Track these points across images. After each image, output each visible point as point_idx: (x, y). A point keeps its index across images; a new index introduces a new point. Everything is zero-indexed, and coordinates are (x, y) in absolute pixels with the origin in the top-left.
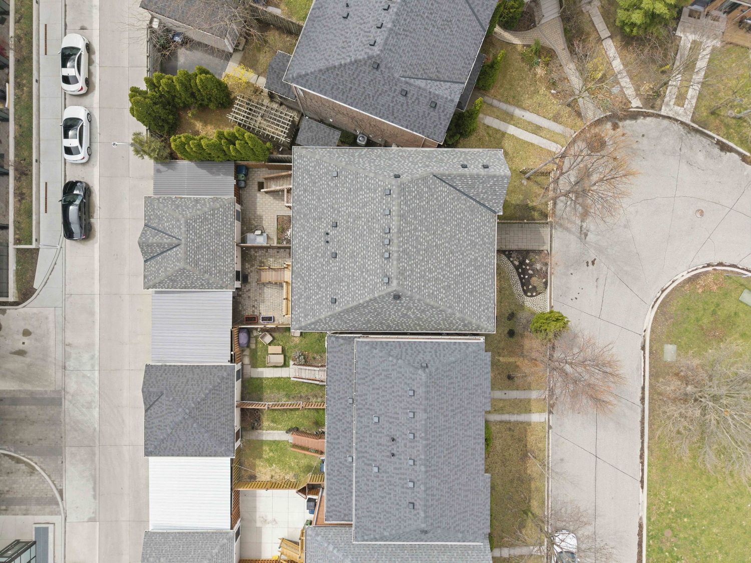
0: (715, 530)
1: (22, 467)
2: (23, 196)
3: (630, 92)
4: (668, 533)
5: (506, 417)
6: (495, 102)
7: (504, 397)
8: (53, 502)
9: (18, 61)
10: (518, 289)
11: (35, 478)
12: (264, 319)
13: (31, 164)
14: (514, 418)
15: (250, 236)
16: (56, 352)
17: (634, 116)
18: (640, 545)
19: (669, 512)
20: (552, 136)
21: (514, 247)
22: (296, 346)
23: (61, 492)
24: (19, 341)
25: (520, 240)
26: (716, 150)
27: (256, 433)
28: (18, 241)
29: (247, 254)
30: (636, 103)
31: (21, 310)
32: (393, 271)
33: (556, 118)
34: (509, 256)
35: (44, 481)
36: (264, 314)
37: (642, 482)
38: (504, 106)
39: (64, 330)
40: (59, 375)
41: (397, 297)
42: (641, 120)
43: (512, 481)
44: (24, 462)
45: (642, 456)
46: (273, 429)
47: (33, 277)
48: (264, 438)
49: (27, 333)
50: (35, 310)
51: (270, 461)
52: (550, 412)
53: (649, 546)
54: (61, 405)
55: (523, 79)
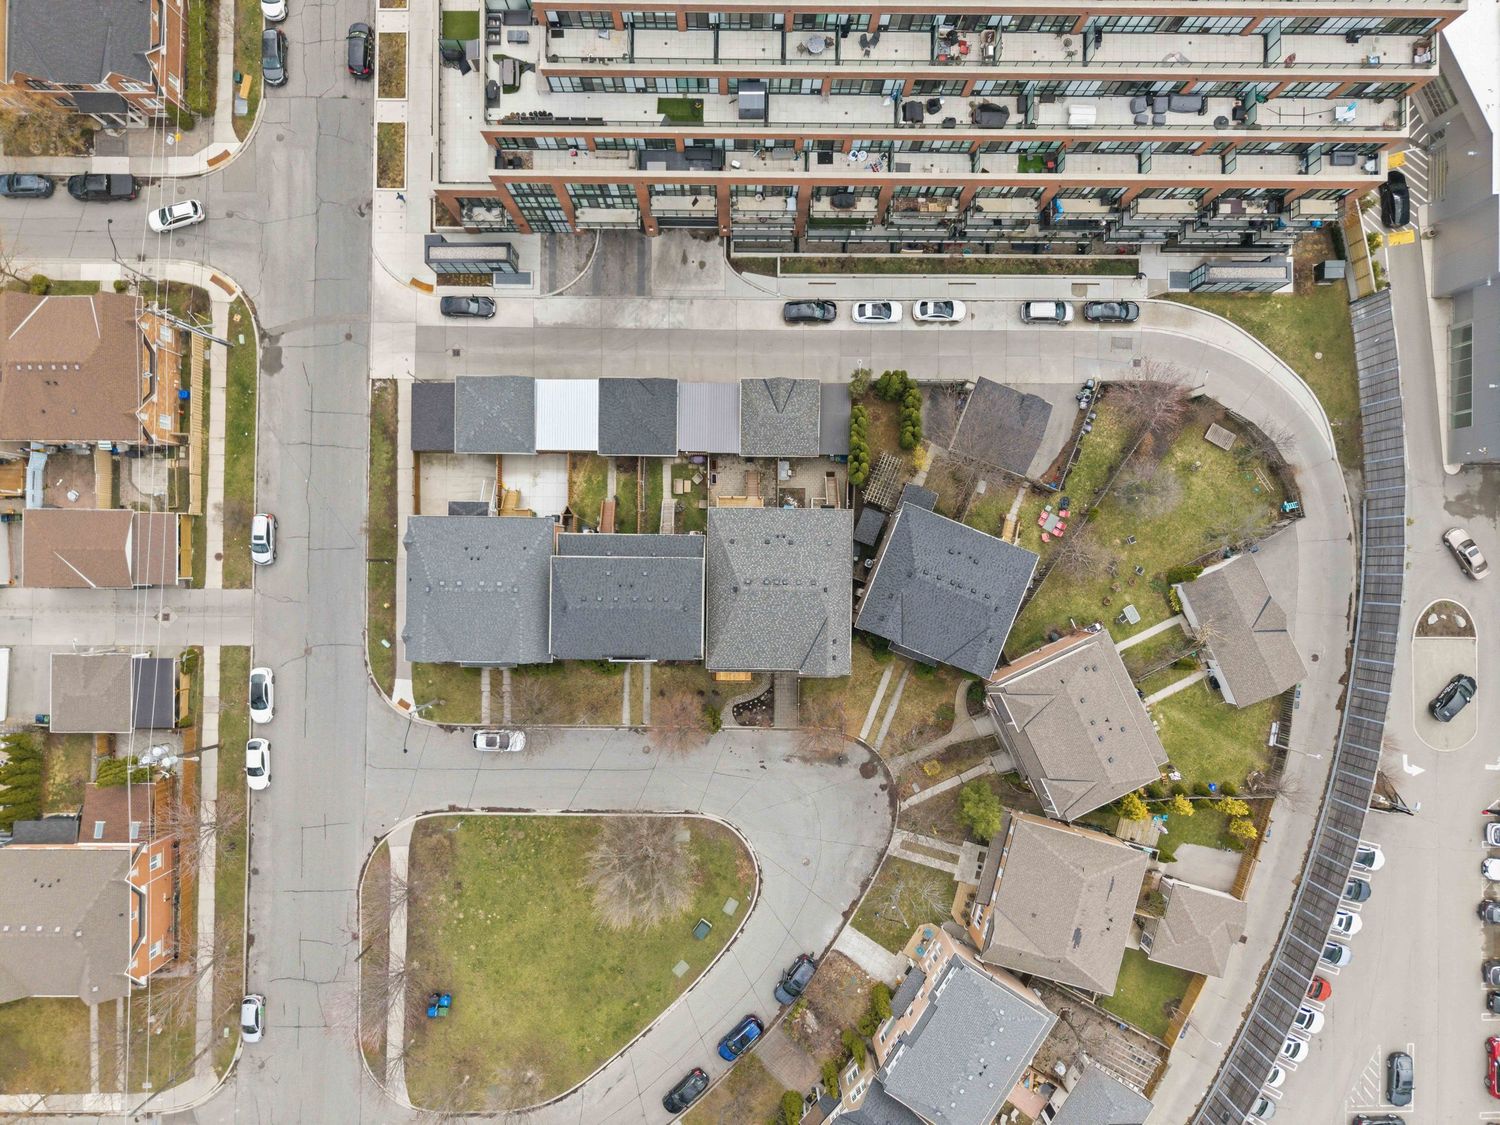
0: (523, 876)
1: (583, 261)
2: (823, 266)
3: (914, 800)
4: (521, 835)
5: (627, 689)
6: (904, 680)
7: (645, 686)
8: (552, 288)
9: (941, 261)
10: (740, 700)
11: (573, 272)
12: (714, 476)
13: (852, 272)
14: (626, 696)
15: (786, 465)
16: (686, 291)
17: (893, 804)
18: (511, 810)
19: (540, 835)
20: (874, 731)
21: (777, 696)
22: (690, 504)
23: (561, 294)
24: (694, 258)
25: (783, 701)
26: (862, 879)
27: (614, 469)
28: (783, 260)
29: (771, 462)
30: (904, 805)
31: (723, 259)
32: (754, 586)
33: (890, 734)
34: (769, 691)
35: (570, 280)
36: (718, 477)
37: (568, 811)
38: (900, 688)
39: (705, 298)
40: (665, 294)
41: (736, 590)
42: (889, 810)
43: (570, 694)
44: (587, 261)
45: (590, 811)
46: (618, 484)
47: (751, 272)
48: (610, 475)
49: (702, 265)
50: (722, 272)
51: (589, 480)
52: (630, 729)
53: (510, 817)
54: (638, 294)
55: (925, 704)
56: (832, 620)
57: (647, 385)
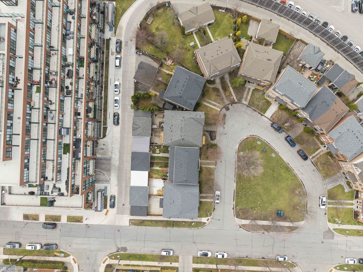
0: (250, 192)
1: (102, 173)
2: (105, 115)
3: (235, 98)
4: (240, 192)
5: (206, 166)
6: (206, 99)
7: (206, 162)
8: (108, 181)
9: (105, 87)
10: (210, 139)
11: (105, 176)
12: (155, 143)
13: (107, 109)
14: (208, 166)
15: (153, 126)
16: (110, 149)
17: (236, 103)
18: (234, 195)
19: (240, 188)
20: (218, 107)
21: (209, 130)
22: (162, 149)
23: (110, 179)
24: (102, 147)
25: (210, 129)
26: (253, 111)
27: (153, 167)
28: (103, 125)
29: (152, 129)
30: (236, 100)
31: (103, 140)
32: (182, 135)
33: (219, 103)
34: (208, 132)
35: (106, 177)
36: (156, 142)
37: (235, 181)
38: (208, 100)
39: (112, 144)
40: (111, 154)
41: (183, 139)
43: (207, 180)
44: (102, 172)
46: (156, 167)
47: (106, 133)
48: (154, 169)
49: (104, 145)
50: (106, 140)
51: (155, 174)
52: (216, 165)
53: (236, 195)
54: (111, 160)
55: (212, 95)
56: (191, 116)
57: (133, 159)
